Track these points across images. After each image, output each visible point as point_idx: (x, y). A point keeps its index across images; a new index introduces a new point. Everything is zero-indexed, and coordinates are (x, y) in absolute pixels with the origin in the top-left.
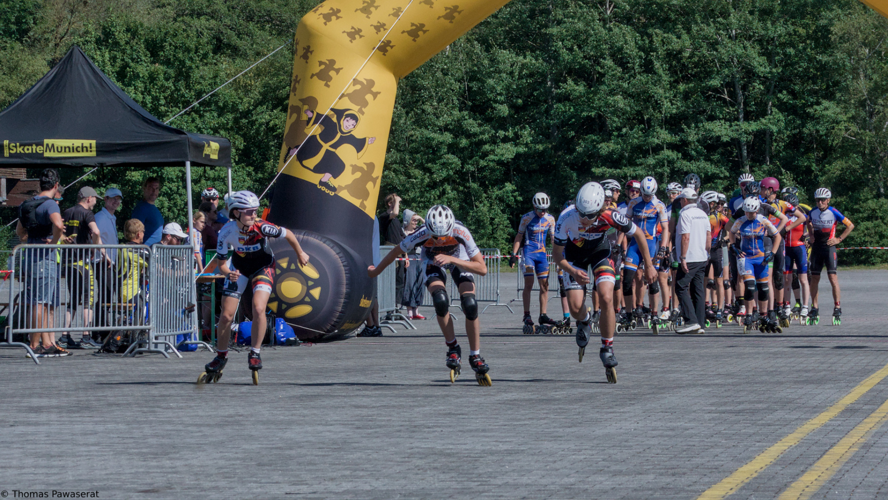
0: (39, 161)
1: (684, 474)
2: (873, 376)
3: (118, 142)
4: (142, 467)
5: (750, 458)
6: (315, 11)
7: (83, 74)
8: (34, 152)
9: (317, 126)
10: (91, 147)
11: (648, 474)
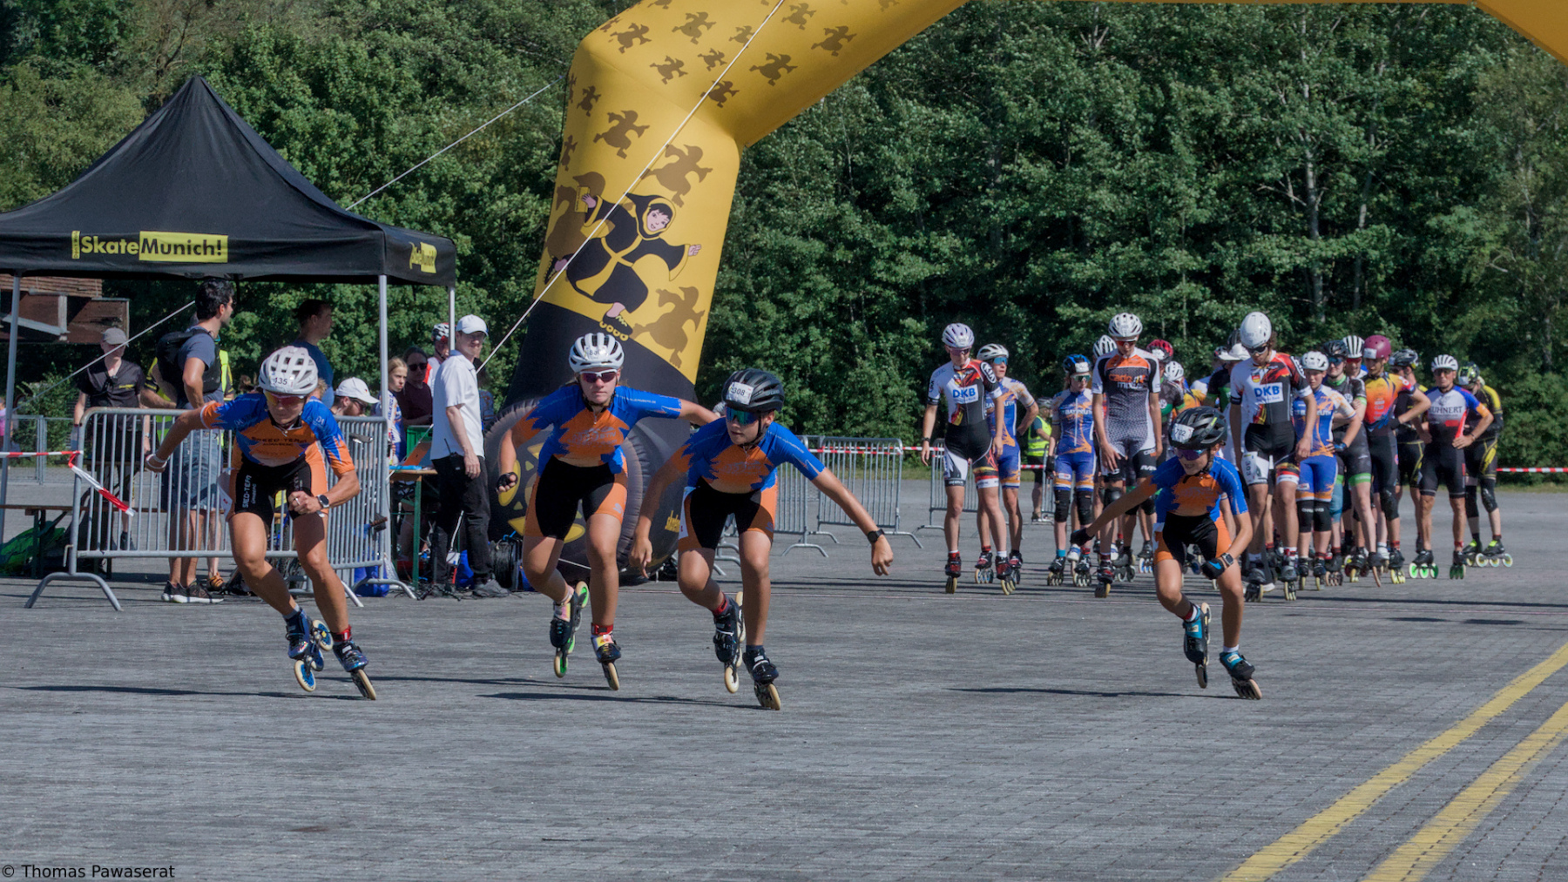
0: (130, 268)
1: (1216, 826)
2: (1532, 670)
3: (266, 239)
4: (298, 788)
5: (1326, 803)
6: (605, 29)
7: (208, 123)
8: (123, 251)
9: (602, 222)
10: (219, 247)
11: (1154, 824)
